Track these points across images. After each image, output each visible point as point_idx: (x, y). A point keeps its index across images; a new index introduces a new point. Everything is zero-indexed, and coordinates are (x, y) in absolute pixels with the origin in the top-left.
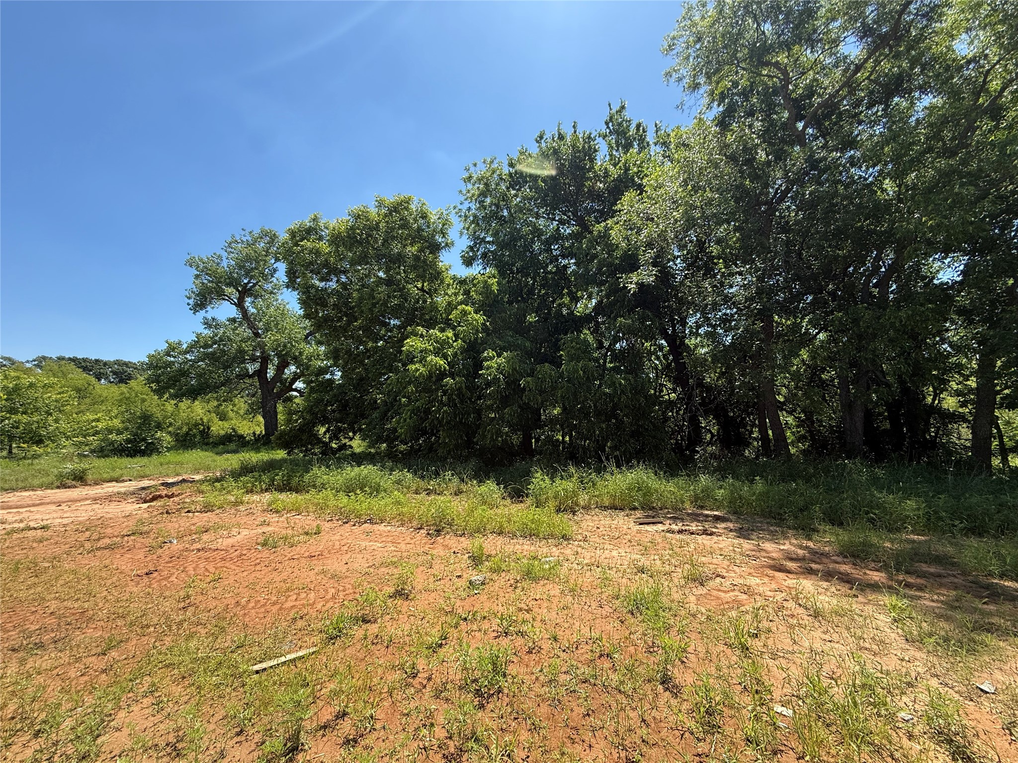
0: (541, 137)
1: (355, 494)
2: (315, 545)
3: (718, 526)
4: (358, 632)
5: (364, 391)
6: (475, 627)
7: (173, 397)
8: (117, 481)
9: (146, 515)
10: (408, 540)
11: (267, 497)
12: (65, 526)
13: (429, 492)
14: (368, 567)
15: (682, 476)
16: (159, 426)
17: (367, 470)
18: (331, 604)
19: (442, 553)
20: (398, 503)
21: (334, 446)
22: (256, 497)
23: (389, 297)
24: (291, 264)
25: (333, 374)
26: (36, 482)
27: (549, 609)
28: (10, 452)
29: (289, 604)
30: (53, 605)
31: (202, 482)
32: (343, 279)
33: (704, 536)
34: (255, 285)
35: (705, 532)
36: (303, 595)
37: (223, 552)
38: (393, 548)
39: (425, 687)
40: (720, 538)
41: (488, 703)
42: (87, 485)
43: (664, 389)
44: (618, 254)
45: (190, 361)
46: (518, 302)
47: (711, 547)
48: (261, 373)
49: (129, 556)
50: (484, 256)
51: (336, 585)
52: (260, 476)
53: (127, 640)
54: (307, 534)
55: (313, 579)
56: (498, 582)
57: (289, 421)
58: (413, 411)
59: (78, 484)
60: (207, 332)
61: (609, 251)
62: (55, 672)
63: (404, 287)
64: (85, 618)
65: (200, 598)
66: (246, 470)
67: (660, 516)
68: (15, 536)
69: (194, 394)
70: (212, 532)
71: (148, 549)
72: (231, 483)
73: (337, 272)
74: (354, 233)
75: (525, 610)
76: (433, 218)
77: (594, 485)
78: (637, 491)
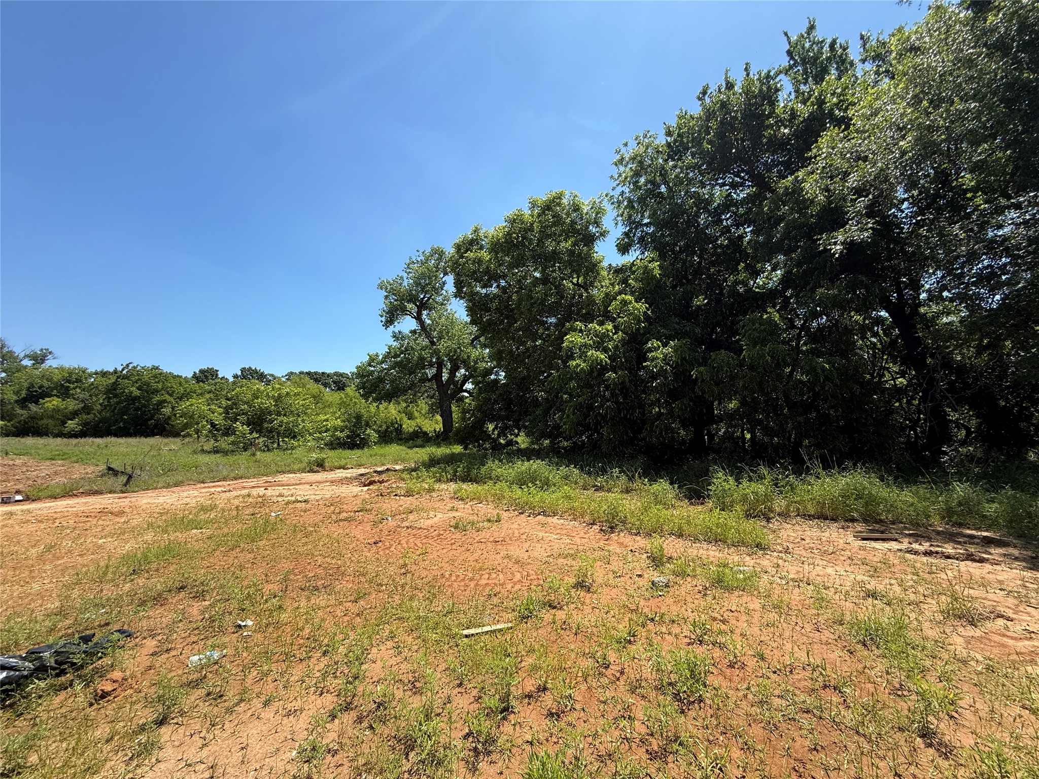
0: (704, 93)
1: (528, 487)
2: (496, 532)
3: (992, 551)
4: (547, 615)
5: (527, 389)
6: (664, 630)
7: (375, 400)
8: (344, 469)
9: (367, 496)
10: (582, 534)
11: (453, 486)
12: (317, 501)
13: (598, 489)
14: (548, 557)
15: (924, 483)
16: (367, 425)
17: (536, 465)
18: (518, 587)
19: (618, 550)
20: (569, 498)
21: (502, 441)
22: (444, 486)
23: (546, 296)
24: (458, 275)
25: (497, 374)
26: (296, 467)
27: (748, 622)
28: (279, 445)
29: (483, 582)
30: (320, 560)
31: (403, 471)
32: (503, 283)
33: (969, 563)
34: (429, 299)
35: (970, 557)
36: (494, 576)
37: (426, 531)
38: (568, 541)
39: (618, 679)
40: (998, 567)
41: (689, 709)
42: (325, 471)
43: (886, 372)
44: (814, 210)
45: (385, 369)
46: (682, 285)
47: (983, 578)
48: (438, 376)
49: (361, 528)
50: (642, 240)
51: (521, 570)
52: (445, 467)
53: (370, 593)
54: (489, 521)
55: (501, 562)
56: (684, 586)
57: (464, 419)
58: (575, 407)
59: (320, 469)
60: (395, 344)
61: (801, 209)
62: (328, 609)
63: (560, 284)
64: (340, 573)
65: (414, 567)
66: (433, 462)
67: (893, 531)
68: (291, 506)
69: (389, 397)
70: (415, 513)
71: (372, 523)
72: (424, 473)
73: (496, 277)
74: (511, 237)
75: (720, 621)
76: (585, 209)
77: (792, 489)
78: (855, 499)
